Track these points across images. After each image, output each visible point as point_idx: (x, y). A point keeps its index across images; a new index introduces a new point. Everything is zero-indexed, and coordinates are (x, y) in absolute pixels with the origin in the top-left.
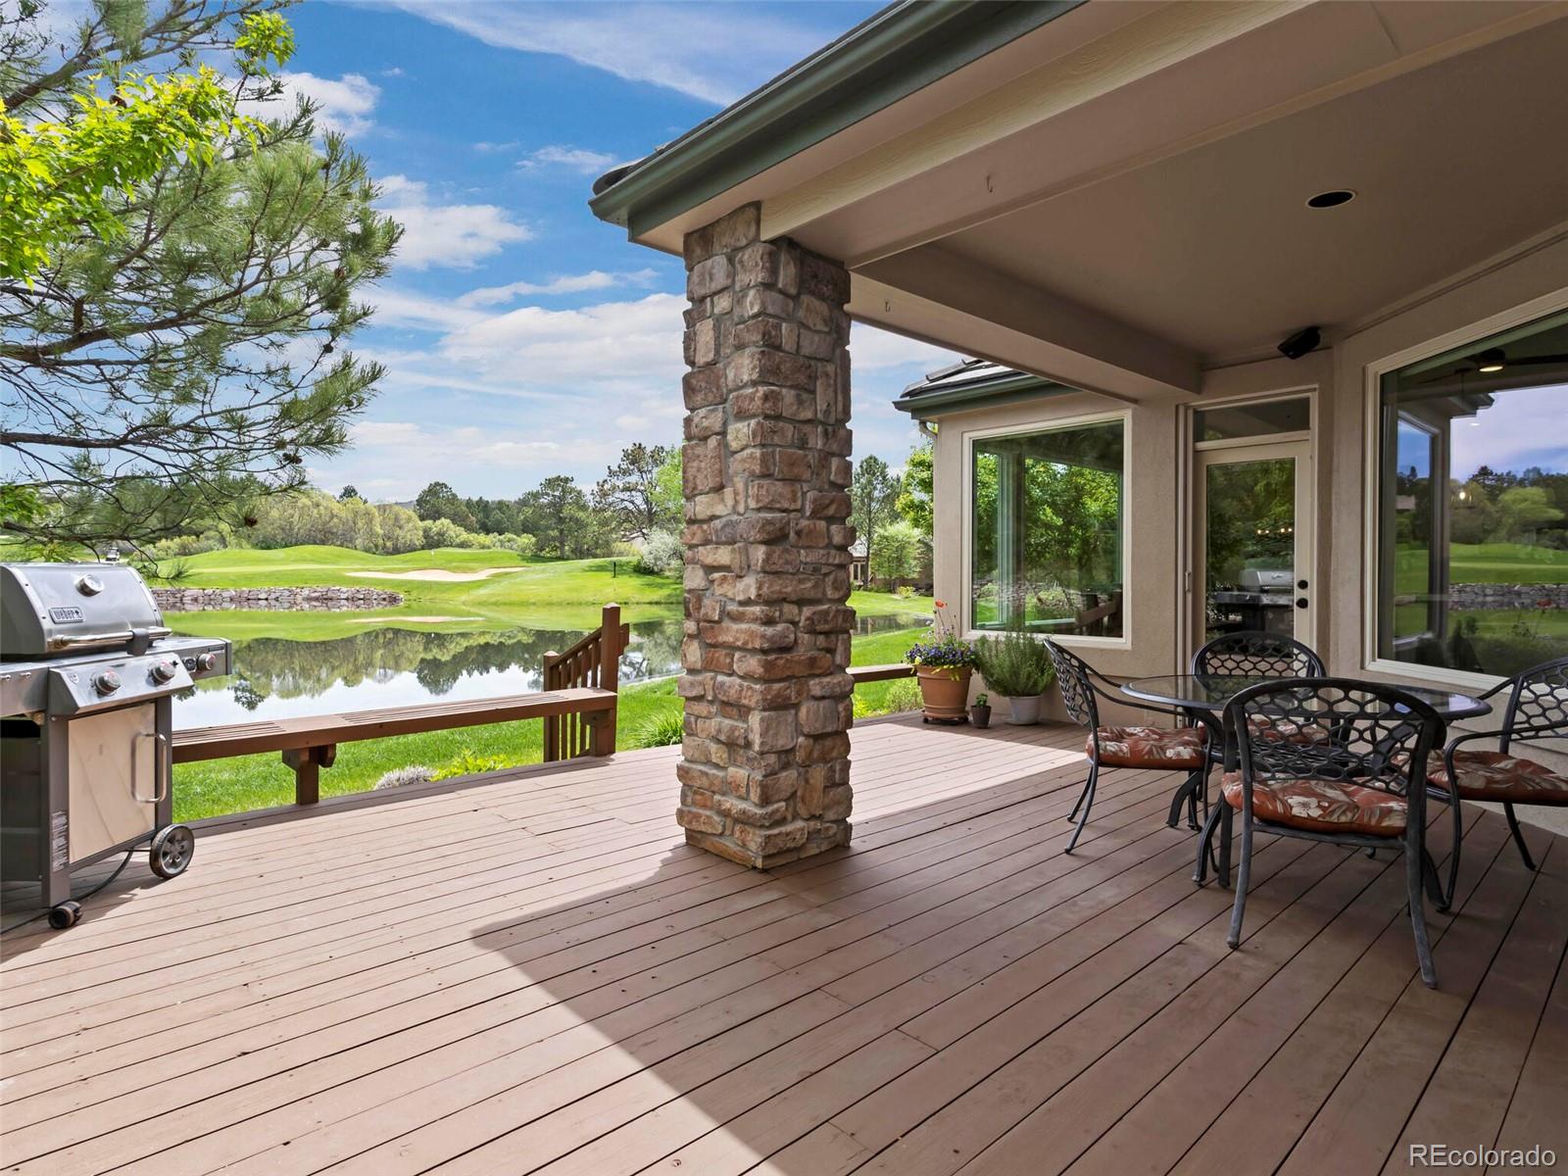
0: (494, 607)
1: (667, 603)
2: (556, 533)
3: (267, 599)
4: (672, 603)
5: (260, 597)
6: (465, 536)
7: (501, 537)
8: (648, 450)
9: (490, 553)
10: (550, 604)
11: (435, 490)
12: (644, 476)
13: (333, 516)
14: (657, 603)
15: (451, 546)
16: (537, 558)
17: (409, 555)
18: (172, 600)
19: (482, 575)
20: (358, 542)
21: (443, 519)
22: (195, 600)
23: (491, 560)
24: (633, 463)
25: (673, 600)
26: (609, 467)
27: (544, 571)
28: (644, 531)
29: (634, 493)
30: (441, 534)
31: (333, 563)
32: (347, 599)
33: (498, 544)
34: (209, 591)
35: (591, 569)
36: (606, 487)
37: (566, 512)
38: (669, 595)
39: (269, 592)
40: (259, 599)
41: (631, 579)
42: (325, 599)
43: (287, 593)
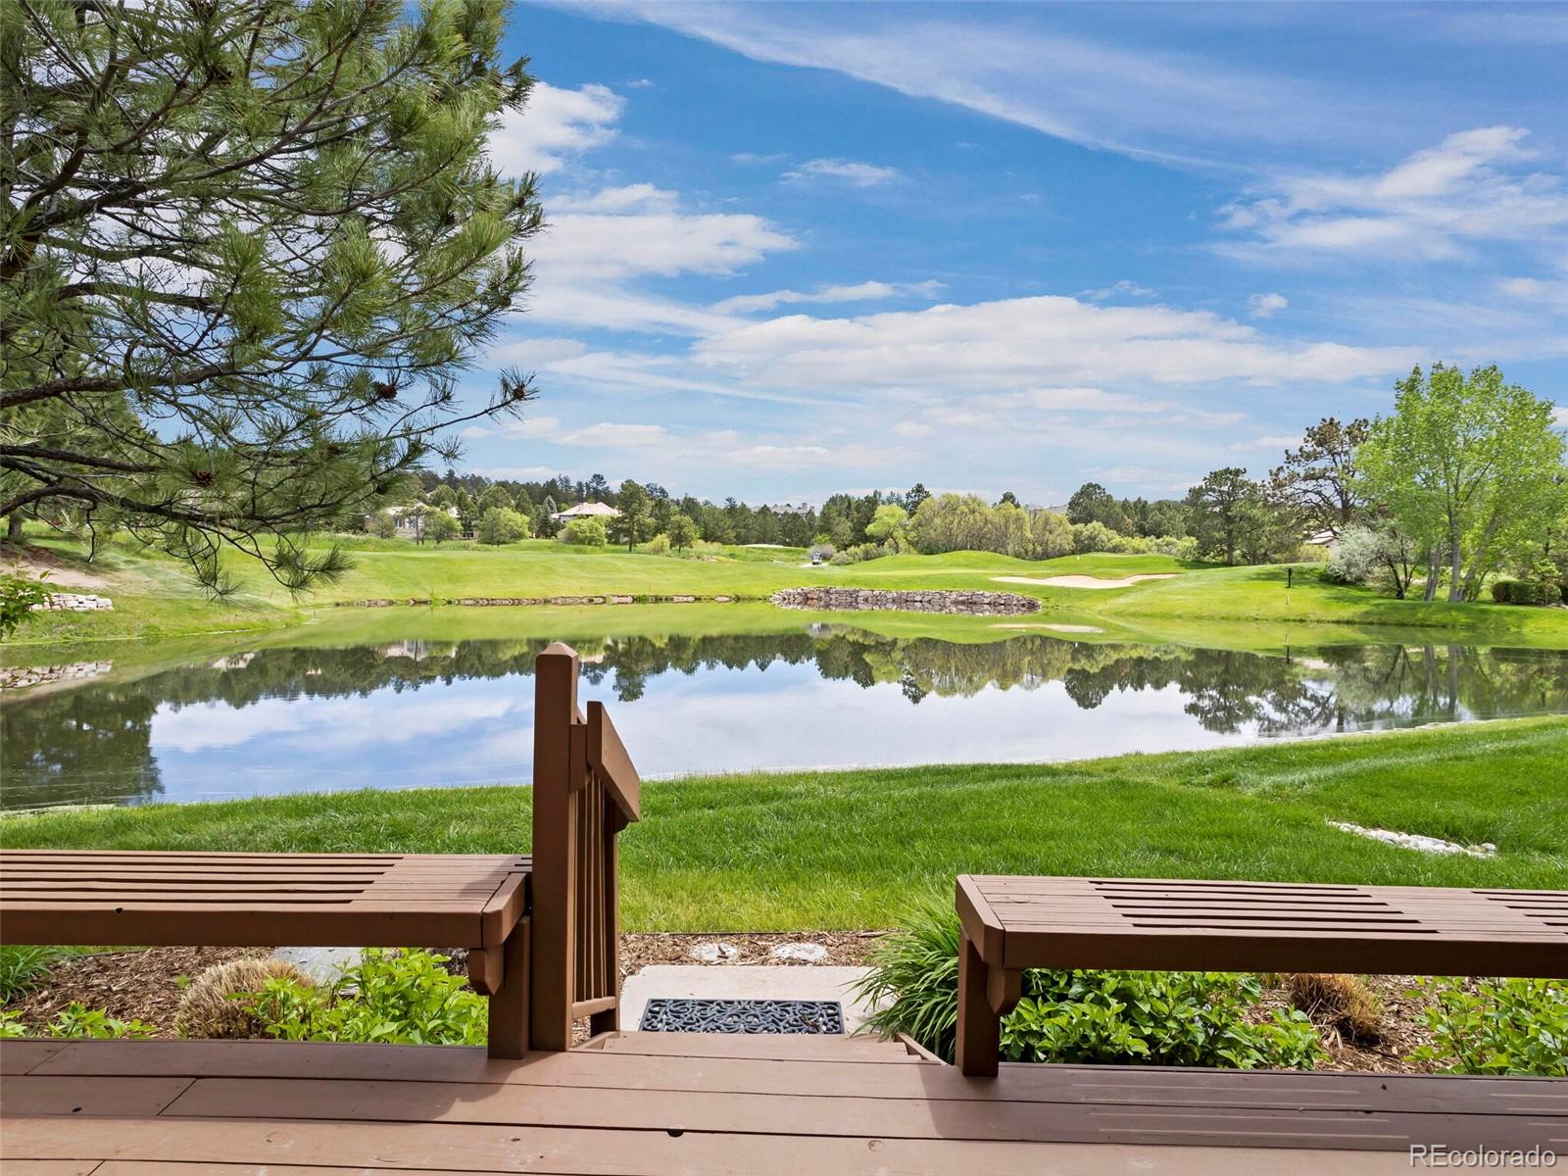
0: (1132, 619)
1: (1364, 623)
2: (1223, 535)
3: (921, 601)
4: (1372, 623)
5: (916, 599)
6: (1117, 539)
7: (1159, 541)
8: (1343, 428)
9: (1142, 558)
10: (1199, 618)
11: (1089, 490)
12: (1338, 459)
13: (986, 522)
14: (1348, 623)
15: (1102, 551)
16: (1198, 564)
17: (1057, 561)
18: (849, 600)
19: (1126, 583)
20: (1010, 548)
21: (1094, 522)
22: (866, 600)
23: (1143, 566)
24: (1320, 444)
25: (1374, 619)
26: (1286, 452)
27: (1198, 578)
28: (1336, 529)
29: (1321, 481)
30: (1092, 538)
31: (983, 568)
32: (990, 604)
33: (1154, 548)
34: (876, 592)
35: (1259, 577)
36: (1282, 475)
37: (1234, 511)
38: (1367, 613)
39: (923, 595)
40: (915, 601)
41: (1313, 590)
42: (971, 603)
43: (938, 596)
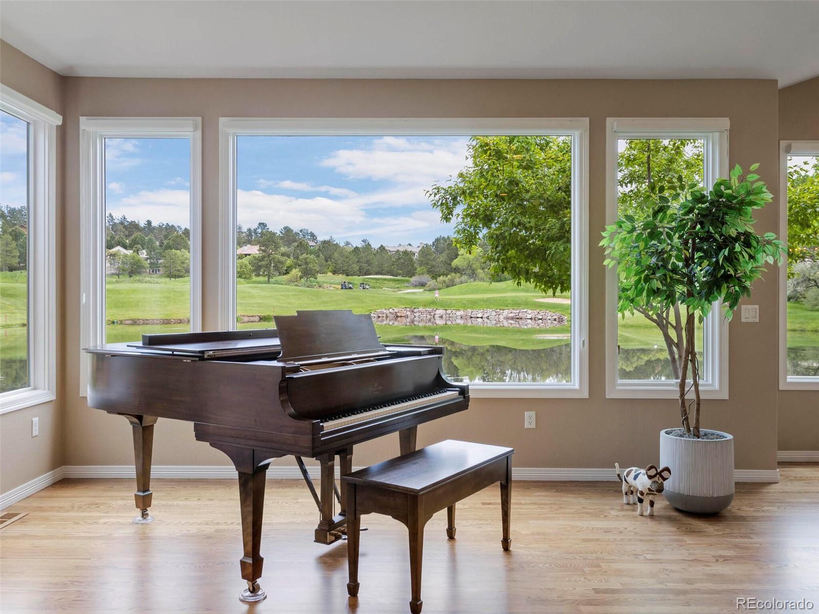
3: (482, 318)
5: (478, 316)
32: (531, 319)
40: (478, 318)
42: (517, 318)
